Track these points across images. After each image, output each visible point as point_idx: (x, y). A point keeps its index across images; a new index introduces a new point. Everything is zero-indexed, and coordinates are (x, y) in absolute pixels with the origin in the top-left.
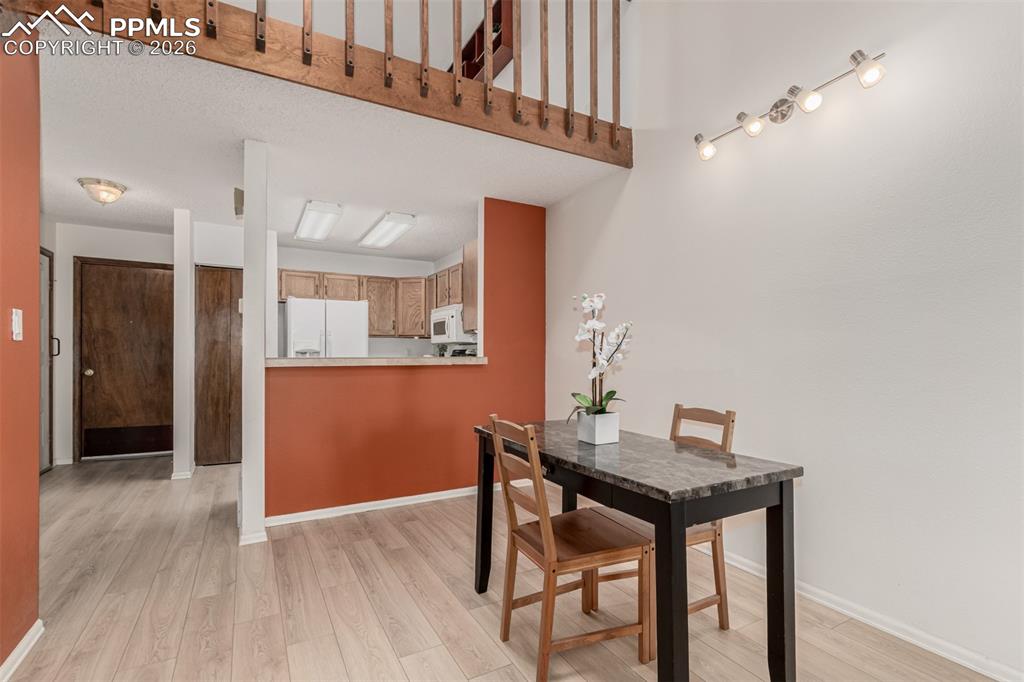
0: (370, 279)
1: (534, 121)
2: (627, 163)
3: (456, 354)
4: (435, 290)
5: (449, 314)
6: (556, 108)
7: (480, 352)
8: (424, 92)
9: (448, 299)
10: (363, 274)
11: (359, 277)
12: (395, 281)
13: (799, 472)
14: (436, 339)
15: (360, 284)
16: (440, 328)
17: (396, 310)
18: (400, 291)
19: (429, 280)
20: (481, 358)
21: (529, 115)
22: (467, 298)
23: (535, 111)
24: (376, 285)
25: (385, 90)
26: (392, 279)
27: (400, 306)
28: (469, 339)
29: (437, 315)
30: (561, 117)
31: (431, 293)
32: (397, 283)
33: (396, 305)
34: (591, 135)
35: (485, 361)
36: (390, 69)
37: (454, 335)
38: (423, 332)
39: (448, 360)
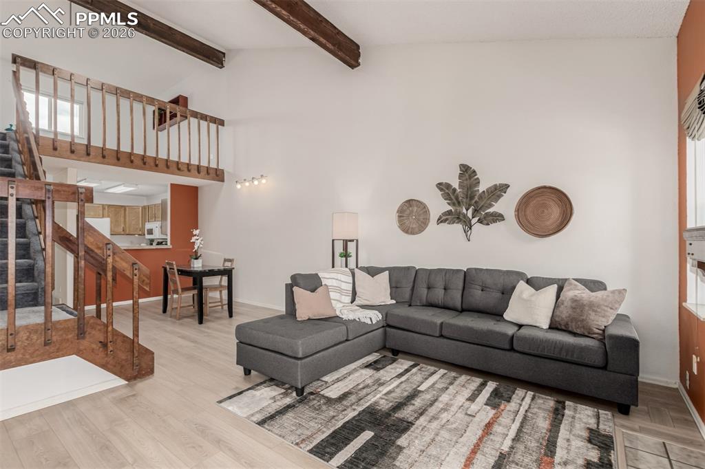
0: (109, 206)
1: (186, 170)
2: (223, 181)
3: (159, 244)
4: (147, 212)
5: (154, 225)
6: (194, 165)
7: (169, 243)
8: (145, 163)
9: (155, 218)
10: (105, 203)
11: (103, 205)
12: (124, 207)
13: (234, 268)
14: (148, 237)
15: (104, 209)
16: (150, 232)
17: (125, 221)
18: (127, 212)
19: (144, 208)
20: (169, 246)
21: (184, 168)
22: (164, 218)
23: (186, 166)
24: (113, 209)
25: (131, 164)
26: (122, 206)
27: (127, 220)
28: (164, 237)
29: (148, 226)
30: (196, 168)
31: (145, 214)
32: (125, 210)
33: (125, 219)
34: (208, 173)
35: (171, 247)
36: (132, 158)
37: (157, 235)
38: (141, 233)
39: (154, 246)
